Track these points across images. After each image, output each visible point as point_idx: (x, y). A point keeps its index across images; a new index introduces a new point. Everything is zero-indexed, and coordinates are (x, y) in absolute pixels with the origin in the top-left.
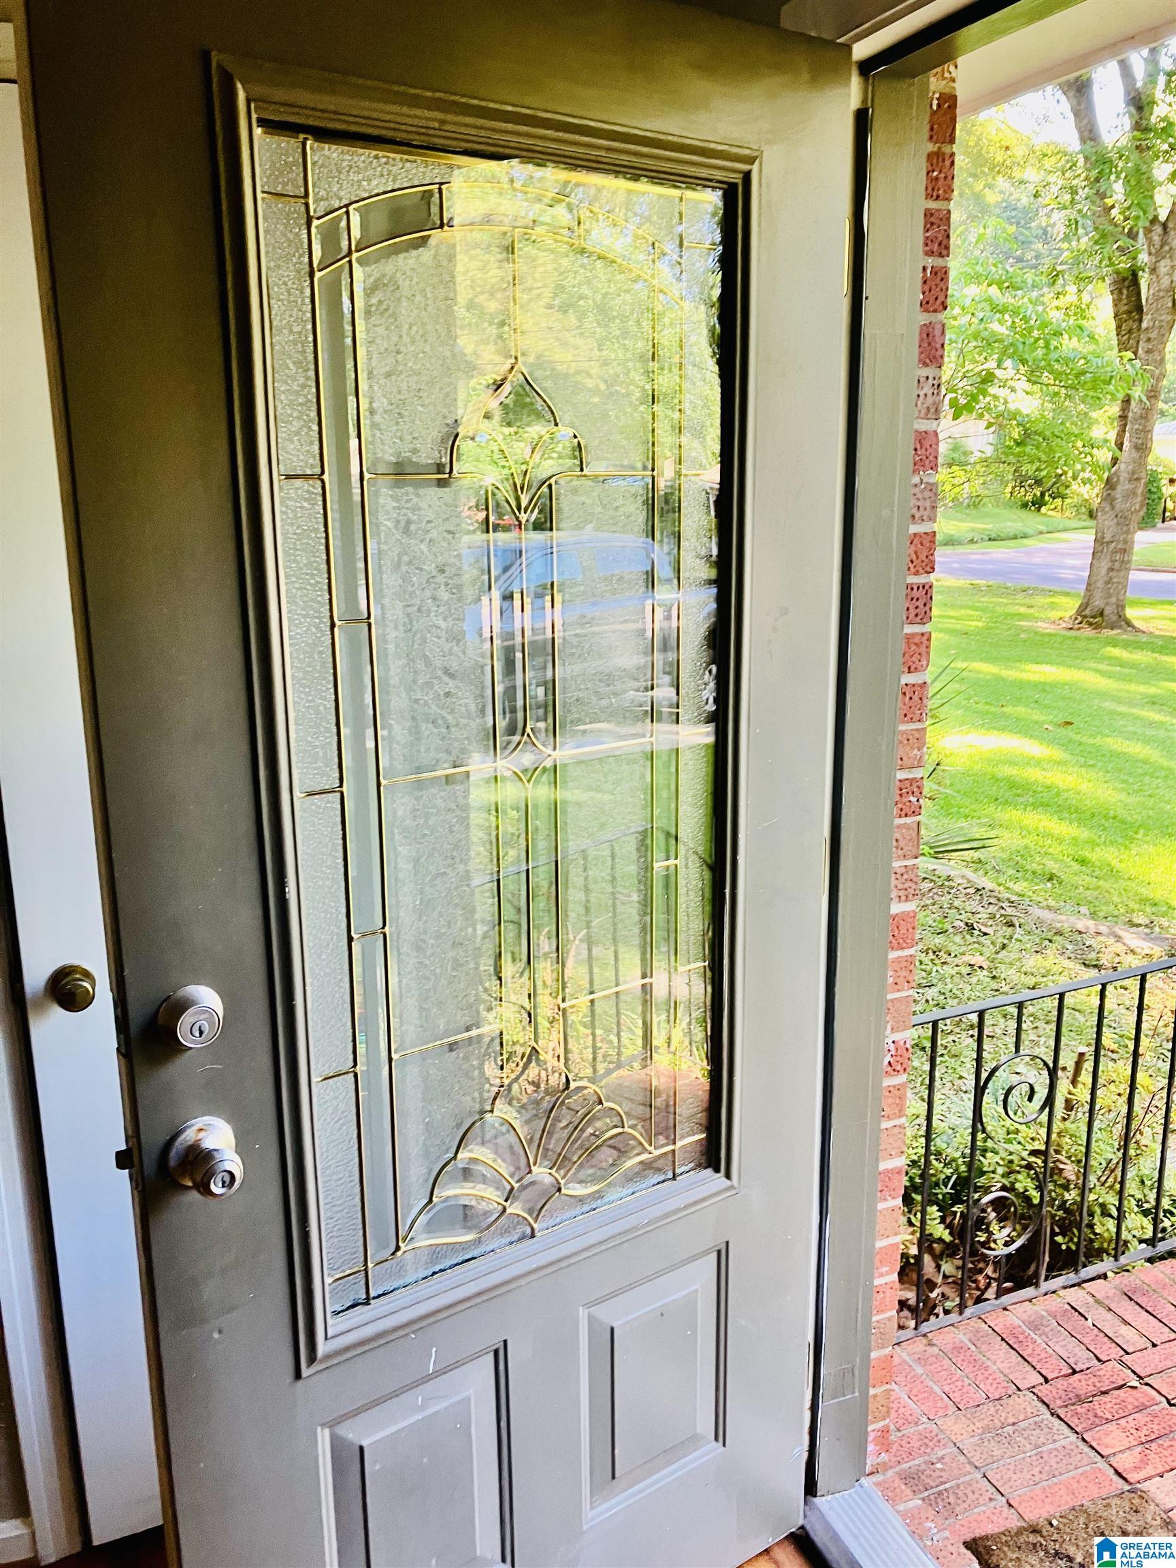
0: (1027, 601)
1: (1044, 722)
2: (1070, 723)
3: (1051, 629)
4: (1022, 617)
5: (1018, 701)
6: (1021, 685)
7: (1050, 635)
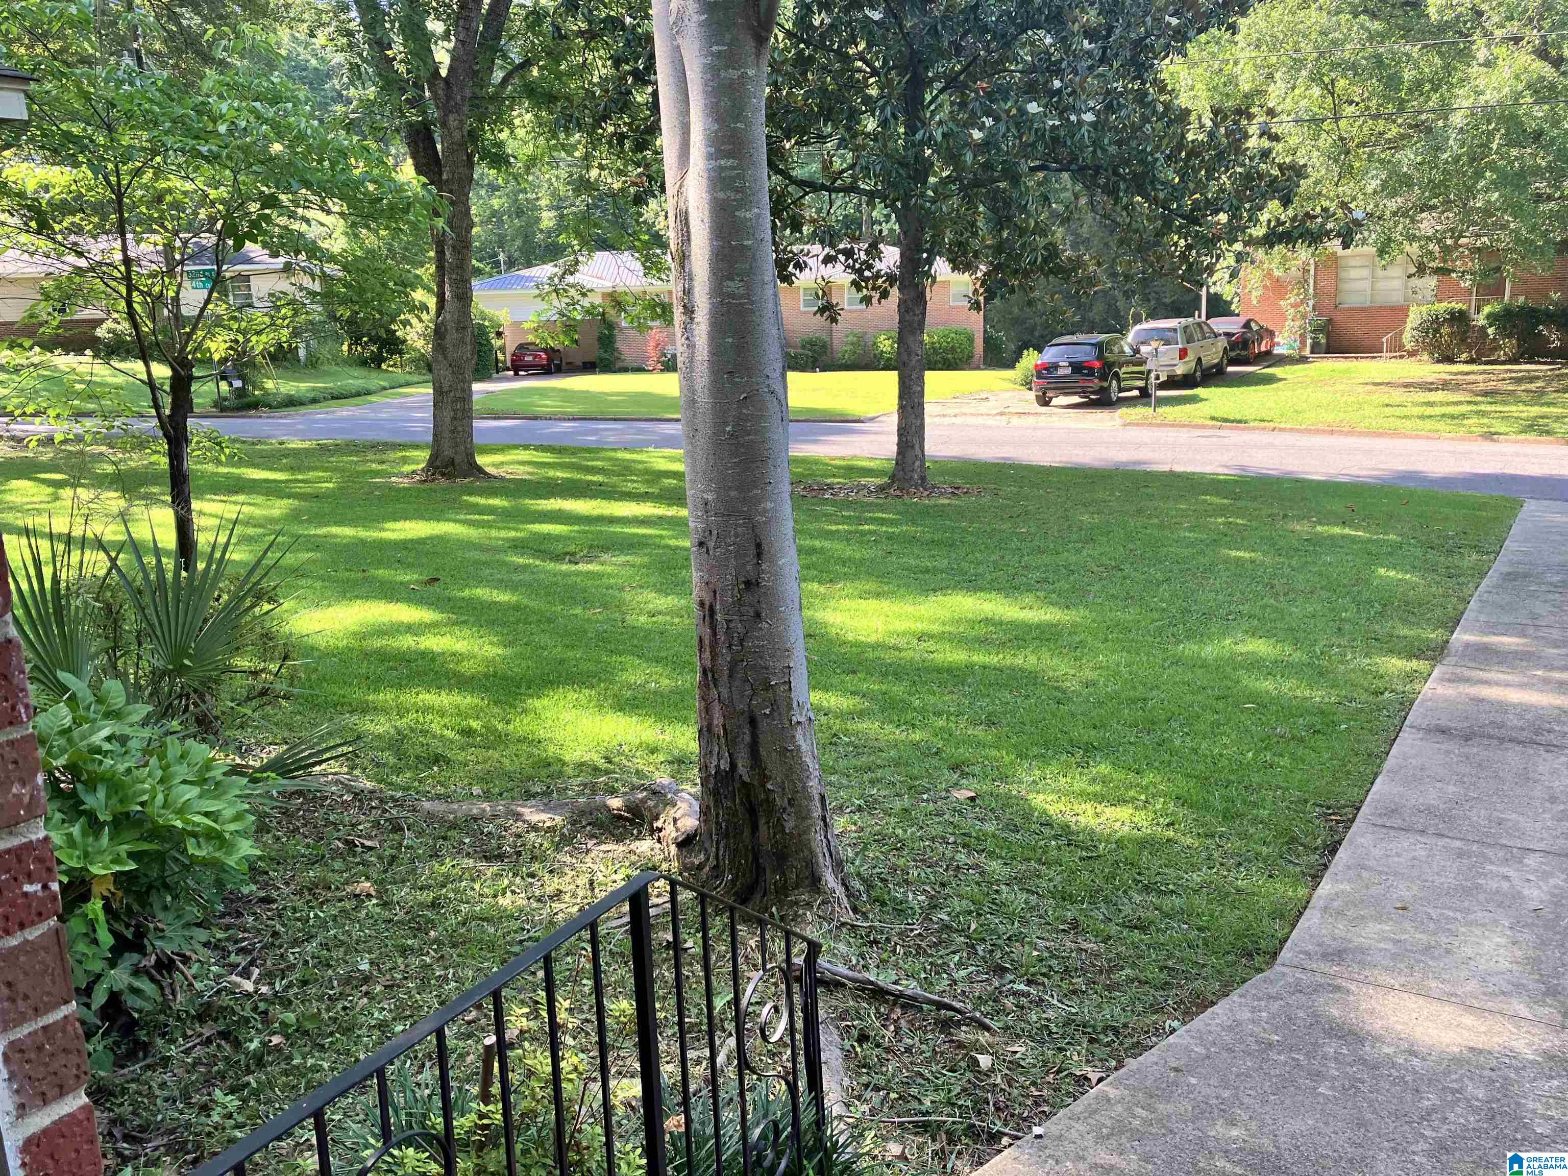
0: (378, 457)
1: (410, 582)
2: (437, 580)
3: (405, 483)
4: (377, 474)
5: (379, 564)
6: (383, 545)
7: (405, 489)
